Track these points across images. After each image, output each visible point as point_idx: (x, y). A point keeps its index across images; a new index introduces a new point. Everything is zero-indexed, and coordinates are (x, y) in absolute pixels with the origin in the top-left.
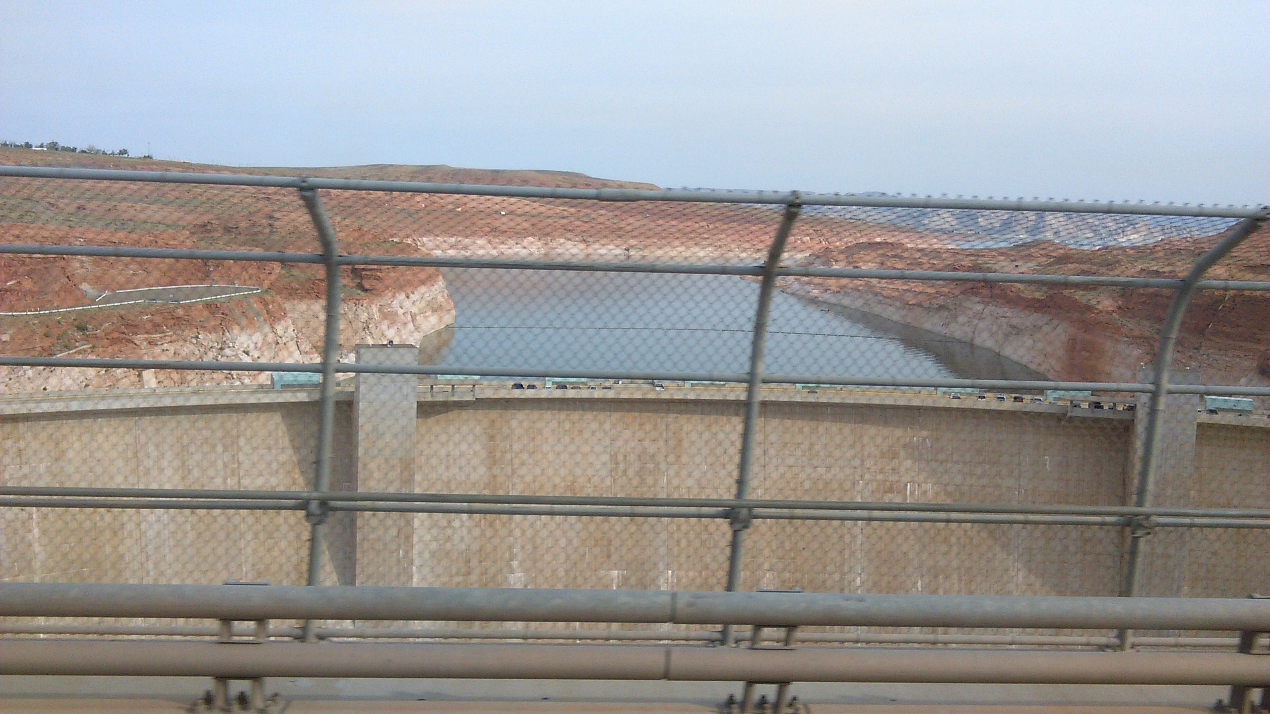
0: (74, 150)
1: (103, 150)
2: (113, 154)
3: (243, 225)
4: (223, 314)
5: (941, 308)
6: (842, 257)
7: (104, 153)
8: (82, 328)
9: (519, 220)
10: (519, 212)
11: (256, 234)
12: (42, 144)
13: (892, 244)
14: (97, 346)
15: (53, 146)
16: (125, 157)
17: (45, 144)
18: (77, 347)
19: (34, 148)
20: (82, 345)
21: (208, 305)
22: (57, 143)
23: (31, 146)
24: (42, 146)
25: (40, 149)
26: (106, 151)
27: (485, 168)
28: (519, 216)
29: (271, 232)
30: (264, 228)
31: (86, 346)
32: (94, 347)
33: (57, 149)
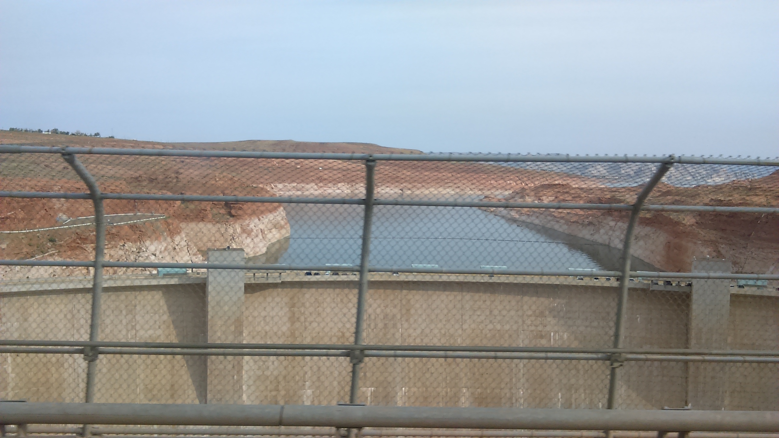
0: (68, 133)
1: (85, 133)
2: (91, 135)
3: (161, 177)
4: (140, 231)
5: (590, 223)
6: (533, 193)
7: (85, 135)
8: (51, 241)
9: (335, 172)
10: (335, 168)
11: (168, 183)
12: (49, 130)
13: (563, 185)
14: (61, 251)
15: (55, 131)
16: (99, 138)
17: (50, 130)
18: (49, 252)
19: (43, 133)
20: (52, 251)
21: (131, 227)
22: (57, 129)
23: (42, 132)
24: (48, 131)
25: (47, 133)
26: (87, 134)
27: (316, 142)
28: (335, 170)
29: (177, 181)
30: (173, 179)
31: (54, 251)
32: (59, 252)
33: (57, 133)
